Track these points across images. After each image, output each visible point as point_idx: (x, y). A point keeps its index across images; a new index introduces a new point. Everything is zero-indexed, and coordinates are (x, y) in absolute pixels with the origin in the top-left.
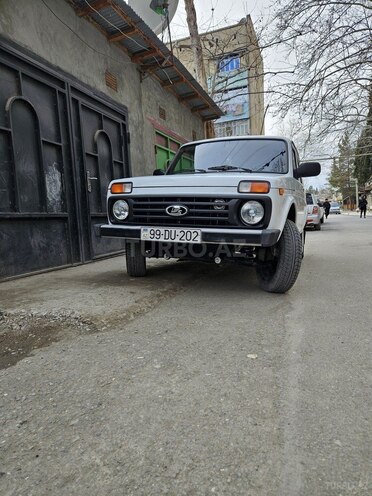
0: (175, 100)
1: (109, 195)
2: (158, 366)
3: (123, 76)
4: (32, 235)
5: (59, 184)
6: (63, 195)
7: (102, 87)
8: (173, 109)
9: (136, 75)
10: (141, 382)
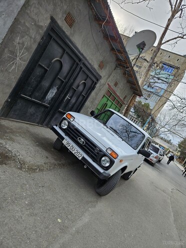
0: (126, 81)
1: (65, 116)
2: (27, 203)
3: (108, 65)
4: (31, 107)
5: (54, 94)
6: (52, 99)
7: (96, 66)
8: (122, 84)
9: (114, 66)
10: (16, 206)
